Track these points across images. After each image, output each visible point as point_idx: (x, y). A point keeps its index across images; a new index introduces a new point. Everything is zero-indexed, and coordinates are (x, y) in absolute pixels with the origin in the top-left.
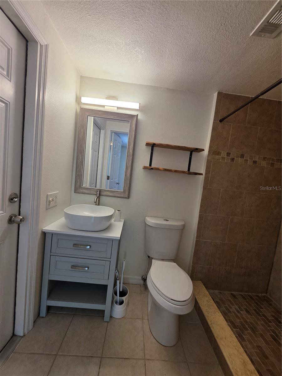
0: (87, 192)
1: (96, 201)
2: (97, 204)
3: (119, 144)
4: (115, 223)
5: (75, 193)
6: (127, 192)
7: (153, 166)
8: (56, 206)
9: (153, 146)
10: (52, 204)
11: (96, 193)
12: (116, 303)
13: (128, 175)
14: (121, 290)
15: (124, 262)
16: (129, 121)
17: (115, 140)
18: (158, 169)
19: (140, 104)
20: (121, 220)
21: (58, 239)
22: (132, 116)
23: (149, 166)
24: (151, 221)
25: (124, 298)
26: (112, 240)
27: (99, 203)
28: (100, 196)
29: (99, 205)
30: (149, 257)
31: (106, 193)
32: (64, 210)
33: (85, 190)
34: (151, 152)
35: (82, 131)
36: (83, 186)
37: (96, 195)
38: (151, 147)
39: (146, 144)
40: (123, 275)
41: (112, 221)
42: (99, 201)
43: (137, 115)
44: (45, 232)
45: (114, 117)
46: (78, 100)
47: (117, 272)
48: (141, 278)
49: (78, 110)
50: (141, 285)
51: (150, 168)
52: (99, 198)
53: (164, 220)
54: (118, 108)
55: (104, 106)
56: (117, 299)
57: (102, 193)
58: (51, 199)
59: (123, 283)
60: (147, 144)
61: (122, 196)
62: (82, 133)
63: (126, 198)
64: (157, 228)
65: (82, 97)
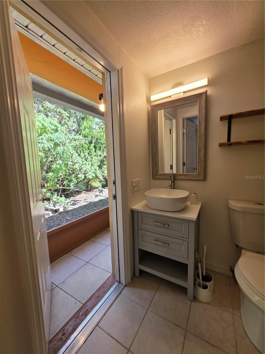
0: (162, 177)
1: (171, 185)
2: (173, 188)
3: (192, 128)
4: (192, 205)
5: (153, 180)
6: (203, 174)
7: (232, 140)
8: (139, 190)
9: (229, 119)
10: (136, 189)
11: (170, 178)
12: (200, 286)
13: (202, 156)
14: (204, 275)
15: (205, 247)
16: (198, 101)
17: (187, 126)
18: (238, 143)
19: (208, 78)
20: (198, 203)
21: (142, 217)
22: (200, 95)
23: (227, 142)
24: (235, 205)
25: (208, 284)
26: (188, 221)
27: (174, 187)
28: (175, 180)
29: (174, 189)
30: (237, 246)
31: (180, 177)
32: (145, 193)
33: (161, 176)
34: (228, 125)
35: (154, 125)
36: (159, 173)
37: (171, 179)
38: (228, 120)
39: (220, 118)
40: (205, 260)
41: (188, 203)
42: (174, 185)
43: (207, 91)
44: (132, 210)
45: (182, 103)
46: (148, 100)
47: (197, 254)
48: (229, 269)
49: (149, 108)
50: (229, 277)
51: (229, 144)
52: (173, 182)
53: (256, 204)
54: (184, 92)
55: (170, 96)
56: (200, 282)
57: (177, 178)
58: (134, 185)
59: (206, 269)
60: (222, 118)
61: (198, 179)
62: (154, 127)
63: (201, 180)
64: (244, 212)
65: (151, 97)
